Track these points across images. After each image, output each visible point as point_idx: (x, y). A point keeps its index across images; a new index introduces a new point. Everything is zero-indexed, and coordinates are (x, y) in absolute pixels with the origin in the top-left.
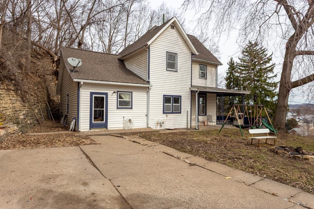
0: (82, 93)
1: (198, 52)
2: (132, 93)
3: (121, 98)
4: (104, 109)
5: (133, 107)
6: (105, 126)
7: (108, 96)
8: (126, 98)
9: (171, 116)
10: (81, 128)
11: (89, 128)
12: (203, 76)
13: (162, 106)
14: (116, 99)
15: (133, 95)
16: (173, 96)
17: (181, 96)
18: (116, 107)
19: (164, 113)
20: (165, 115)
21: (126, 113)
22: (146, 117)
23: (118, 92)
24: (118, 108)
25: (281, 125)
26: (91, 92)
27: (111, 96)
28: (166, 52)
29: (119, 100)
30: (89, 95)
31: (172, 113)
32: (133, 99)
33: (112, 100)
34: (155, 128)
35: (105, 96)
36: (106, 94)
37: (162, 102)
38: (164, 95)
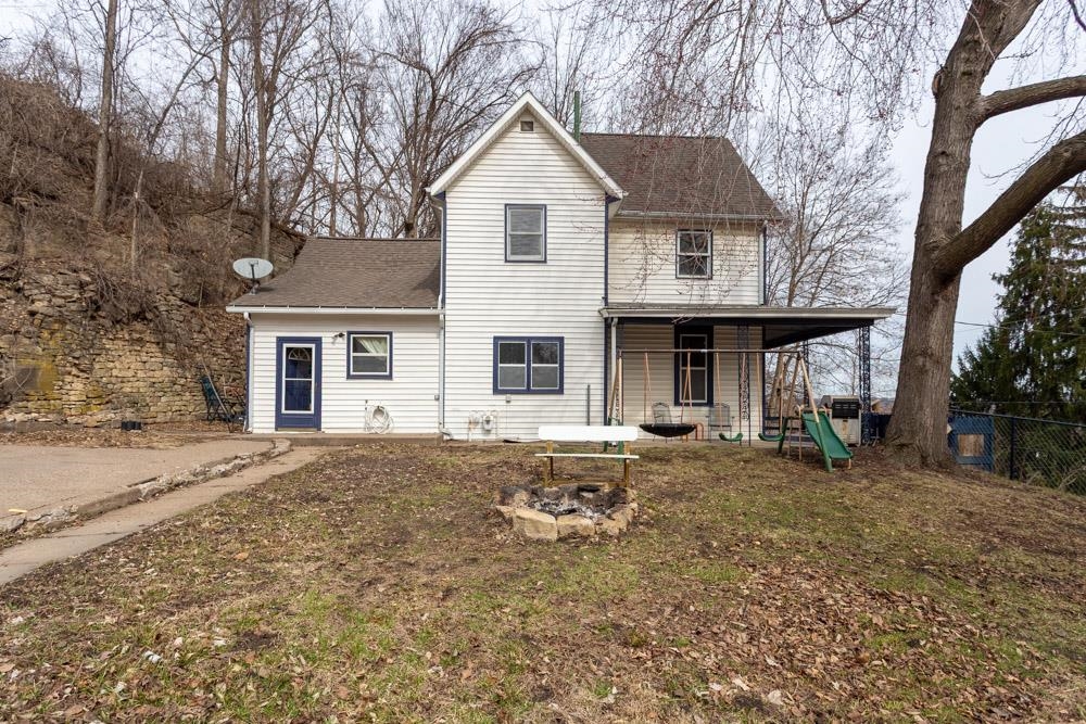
0: (257, 339)
1: (624, 190)
2: (390, 334)
3: (358, 347)
4: (313, 380)
5: (394, 374)
6: (315, 422)
7: (323, 346)
8: (374, 350)
9: (523, 403)
10: (255, 425)
11: (273, 425)
12: (693, 266)
13: (491, 369)
14: (345, 352)
15: (394, 341)
16: (529, 339)
17: (561, 339)
18: (345, 374)
19: (496, 391)
20: (503, 397)
21: (372, 391)
22: (437, 403)
23: (349, 333)
24: (349, 377)
26: (278, 338)
27: (331, 346)
28: (503, 207)
29: (352, 354)
30: (274, 345)
31: (528, 391)
32: (394, 352)
33: (334, 355)
34: (464, 437)
35: (313, 346)
36: (318, 341)
37: (491, 358)
38: (495, 338)
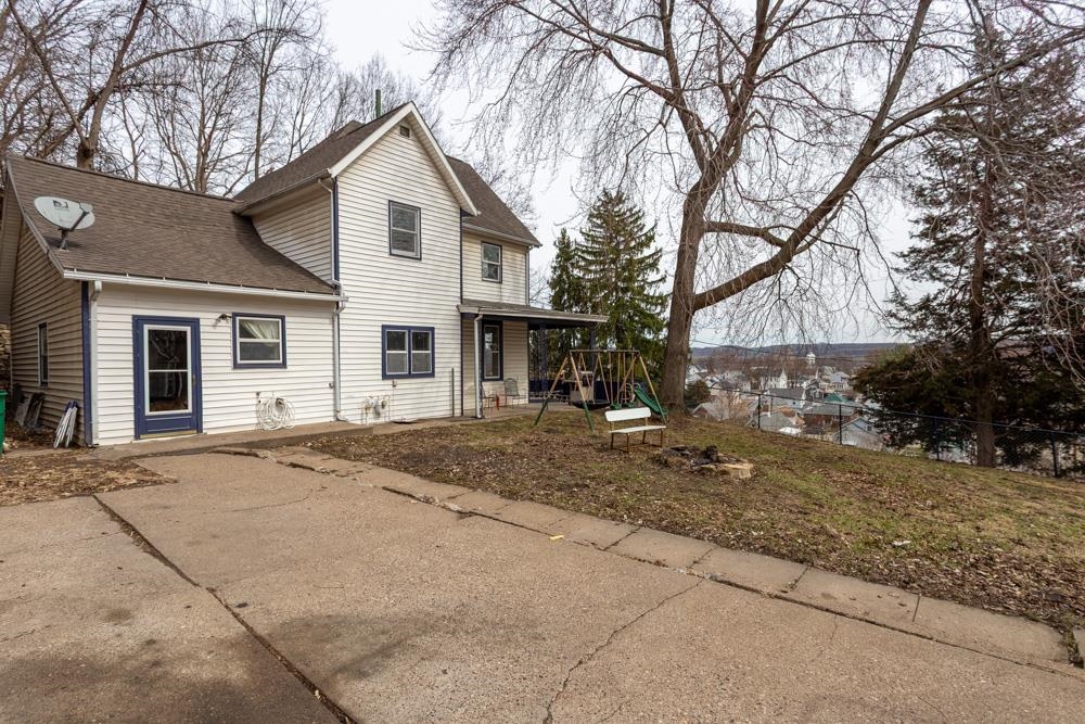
0: (100, 318)
1: (478, 208)
2: (283, 318)
3: (245, 333)
4: (189, 370)
5: (288, 363)
6: (195, 423)
7: (202, 329)
8: (264, 336)
9: (405, 385)
10: (101, 435)
11: (132, 433)
12: (493, 273)
13: (380, 356)
14: (230, 337)
15: (287, 326)
16: (409, 328)
17: (432, 329)
18: (230, 364)
19: (385, 377)
20: (390, 382)
21: (266, 382)
22: (332, 391)
23: (235, 315)
24: (236, 366)
25: (675, 397)
26: (134, 316)
27: (211, 329)
28: (386, 202)
29: (239, 340)
30: (130, 326)
31: (410, 376)
32: (288, 338)
33: (216, 342)
34: (359, 422)
35: (188, 329)
36: (195, 323)
37: (380, 345)
38: (383, 326)
